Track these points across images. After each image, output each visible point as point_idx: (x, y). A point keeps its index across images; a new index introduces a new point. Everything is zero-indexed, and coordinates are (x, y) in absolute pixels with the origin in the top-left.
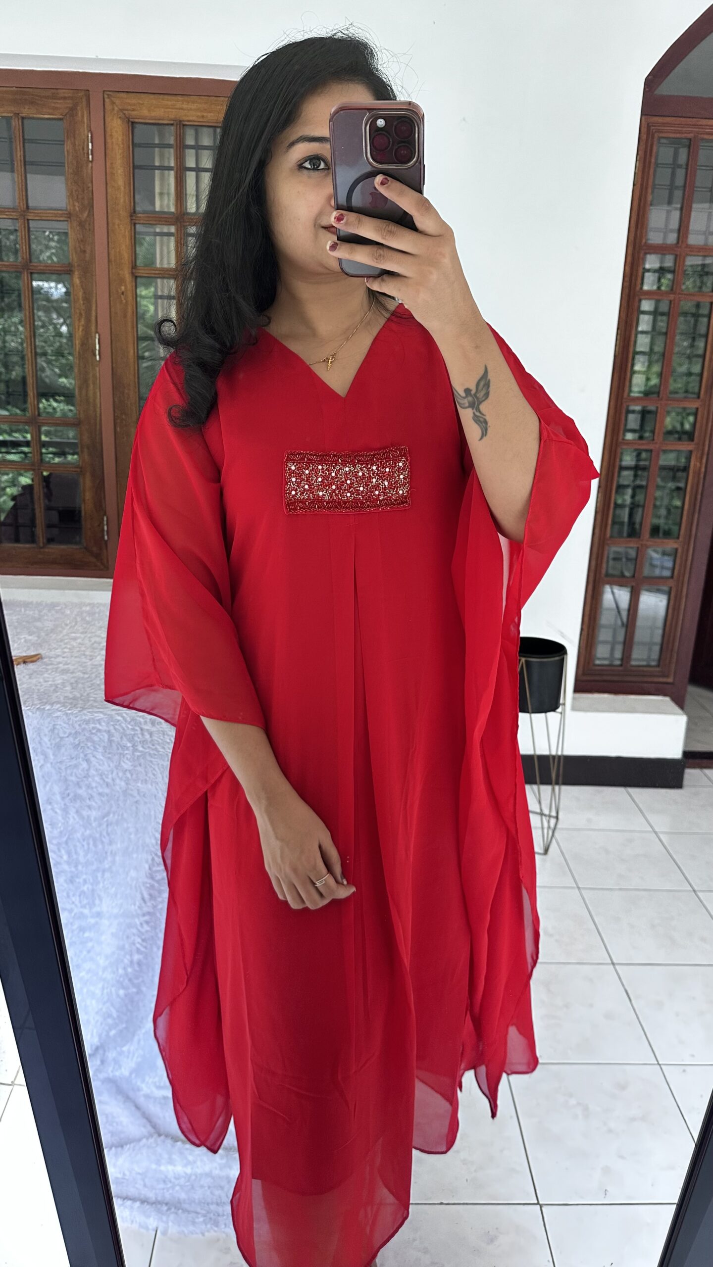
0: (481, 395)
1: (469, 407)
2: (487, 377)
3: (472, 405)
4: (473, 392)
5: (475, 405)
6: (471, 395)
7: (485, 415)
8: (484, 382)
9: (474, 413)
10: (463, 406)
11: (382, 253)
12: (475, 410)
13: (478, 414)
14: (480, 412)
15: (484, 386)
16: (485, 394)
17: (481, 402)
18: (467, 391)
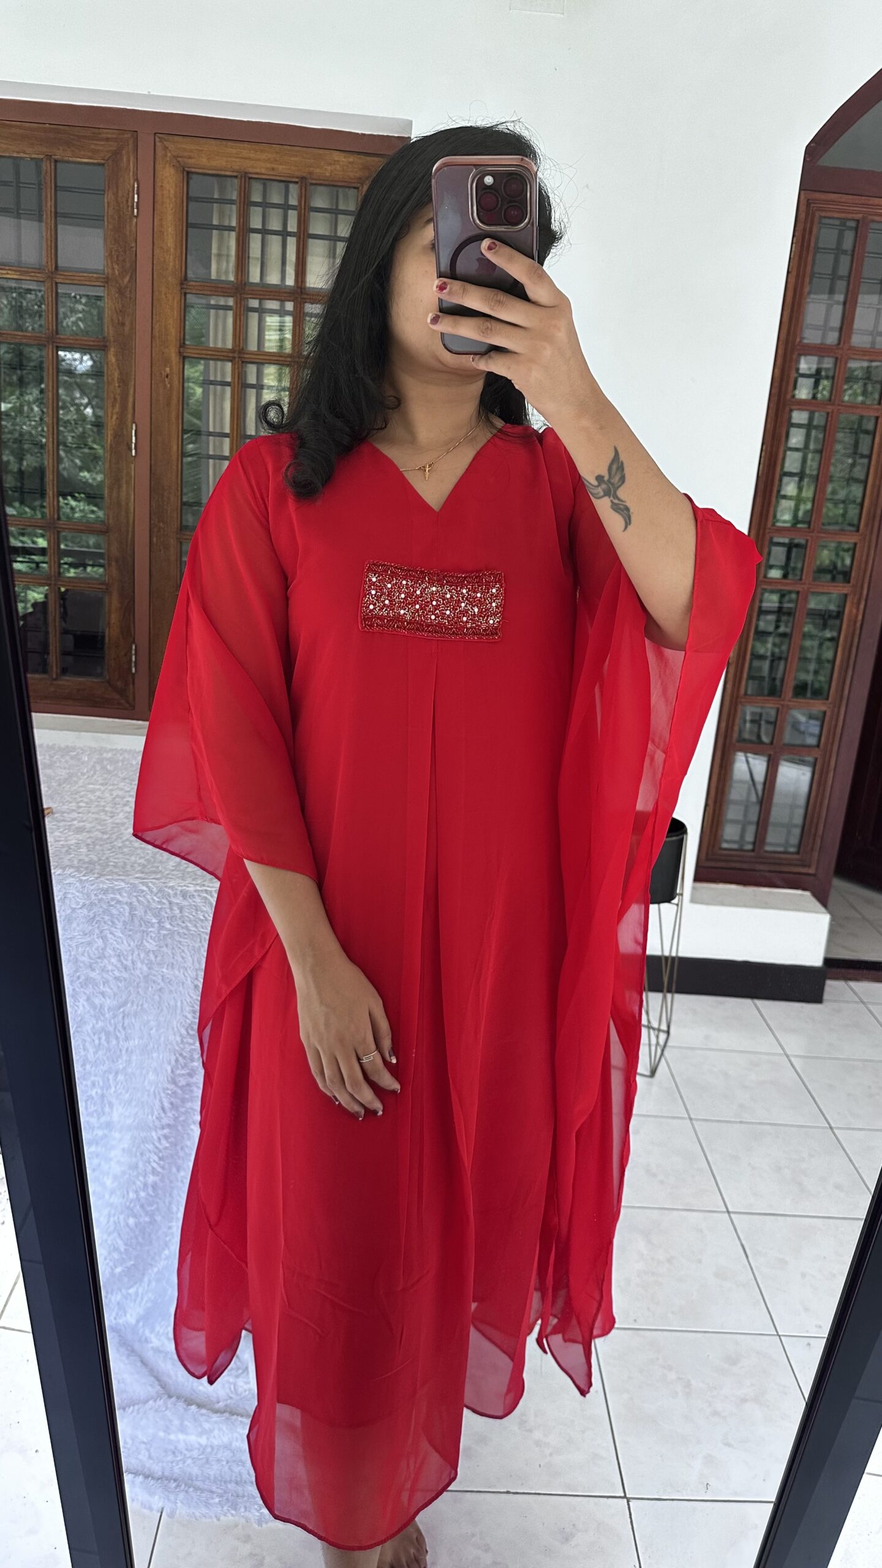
0: (616, 480)
1: (605, 495)
2: (620, 459)
3: (607, 493)
4: (606, 478)
5: (611, 492)
6: (604, 481)
7: (622, 501)
8: (617, 465)
9: (612, 501)
10: (596, 496)
11: (489, 325)
12: (612, 498)
13: (616, 501)
14: (618, 499)
15: (617, 469)
16: (620, 479)
17: (617, 488)
18: (599, 478)
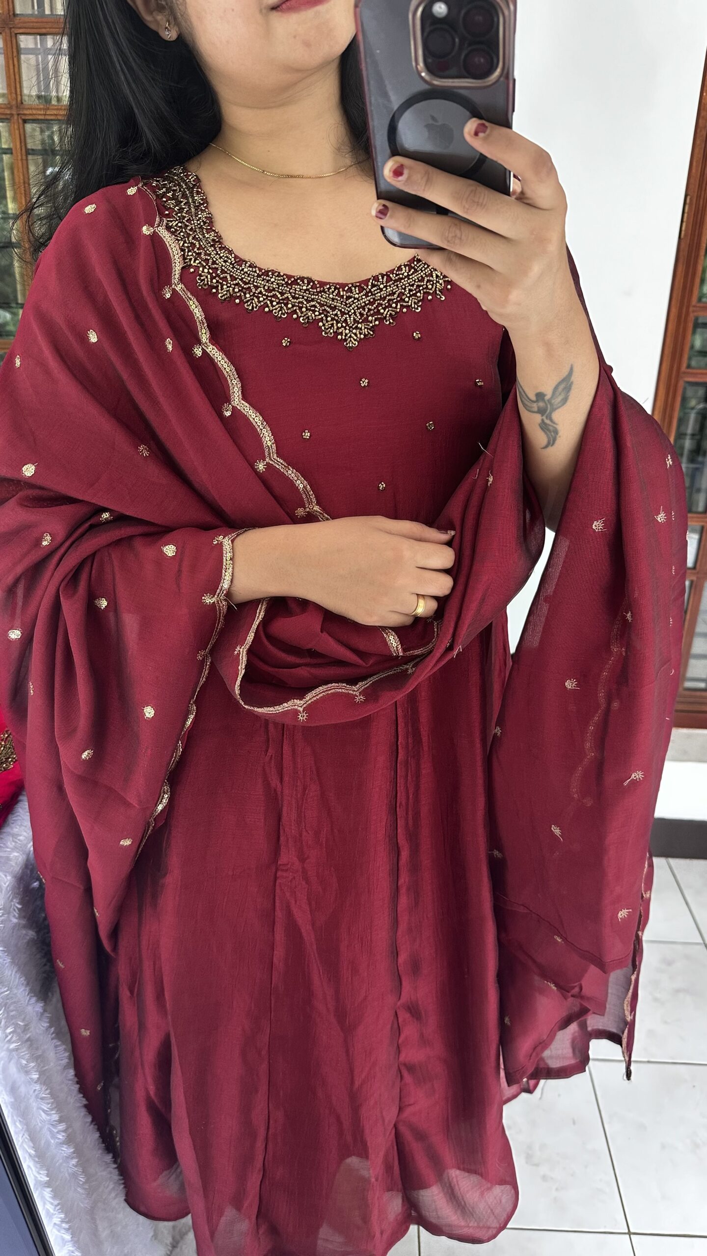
0: (557, 400)
1: (537, 411)
2: (570, 379)
3: (542, 411)
4: (547, 398)
5: (545, 411)
6: (543, 400)
7: (556, 424)
8: (564, 386)
9: (543, 420)
10: (528, 409)
12: (544, 418)
13: (548, 422)
14: (551, 420)
15: (563, 389)
16: (562, 400)
17: (554, 410)
18: (540, 396)
